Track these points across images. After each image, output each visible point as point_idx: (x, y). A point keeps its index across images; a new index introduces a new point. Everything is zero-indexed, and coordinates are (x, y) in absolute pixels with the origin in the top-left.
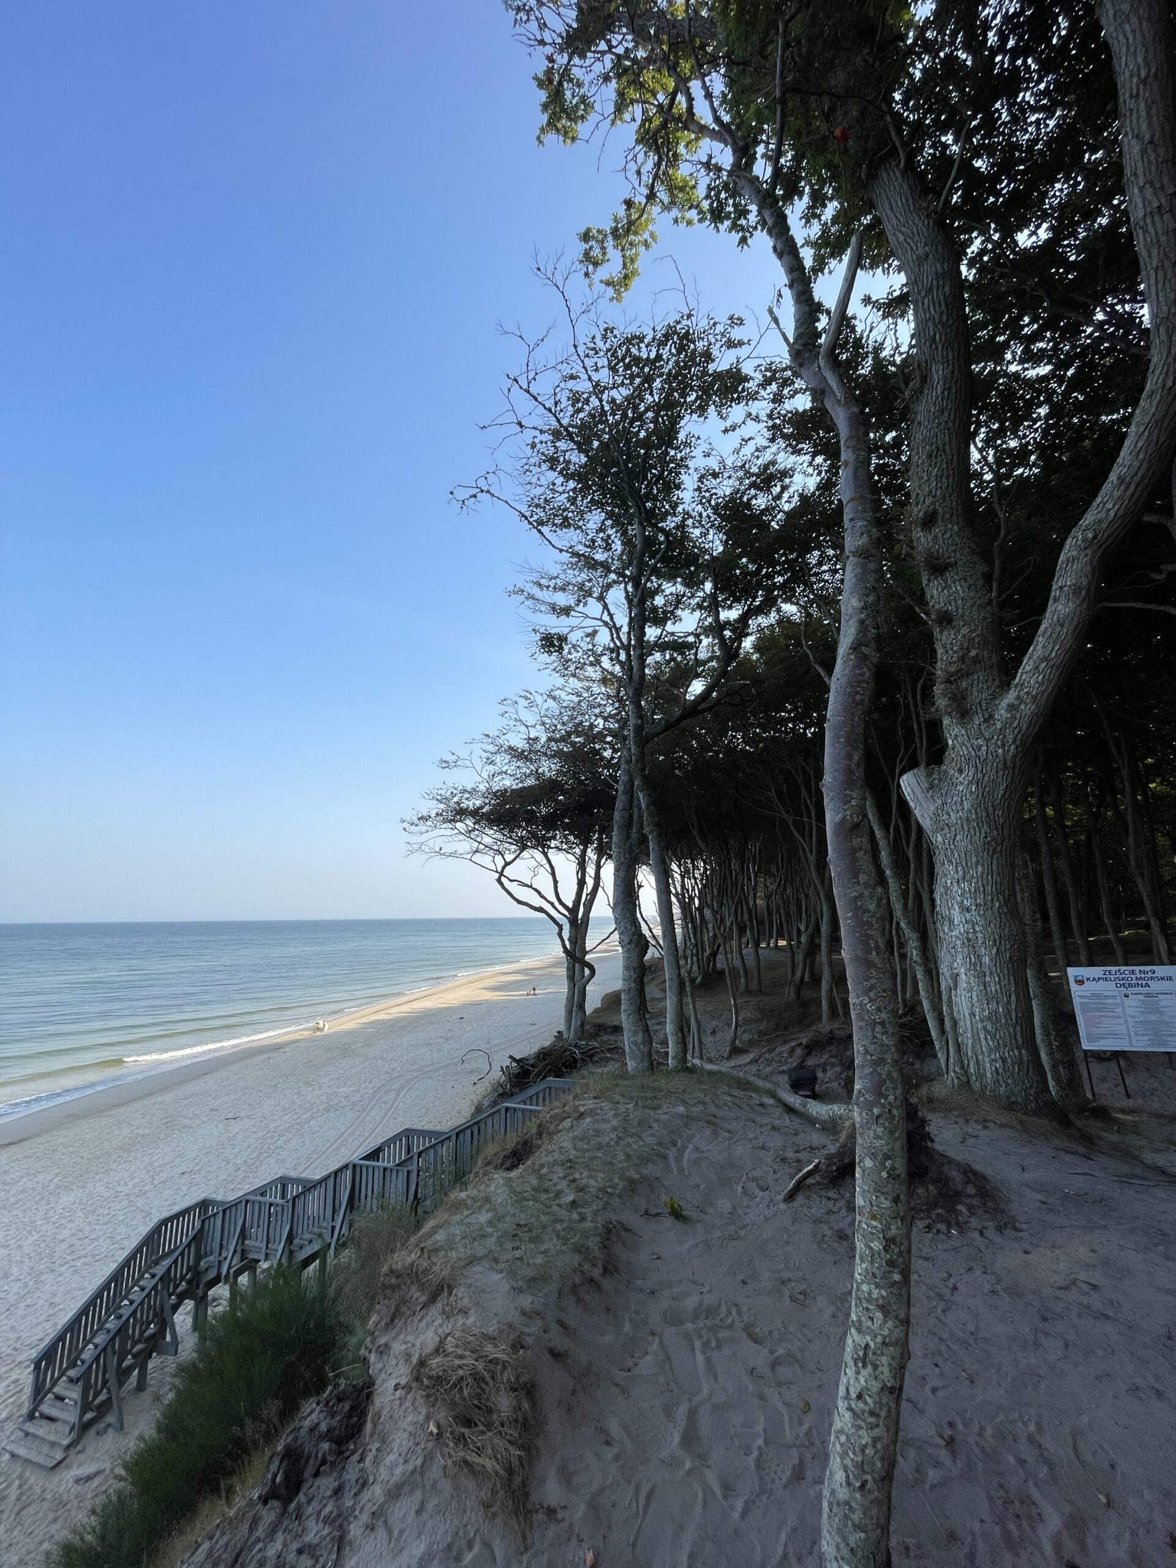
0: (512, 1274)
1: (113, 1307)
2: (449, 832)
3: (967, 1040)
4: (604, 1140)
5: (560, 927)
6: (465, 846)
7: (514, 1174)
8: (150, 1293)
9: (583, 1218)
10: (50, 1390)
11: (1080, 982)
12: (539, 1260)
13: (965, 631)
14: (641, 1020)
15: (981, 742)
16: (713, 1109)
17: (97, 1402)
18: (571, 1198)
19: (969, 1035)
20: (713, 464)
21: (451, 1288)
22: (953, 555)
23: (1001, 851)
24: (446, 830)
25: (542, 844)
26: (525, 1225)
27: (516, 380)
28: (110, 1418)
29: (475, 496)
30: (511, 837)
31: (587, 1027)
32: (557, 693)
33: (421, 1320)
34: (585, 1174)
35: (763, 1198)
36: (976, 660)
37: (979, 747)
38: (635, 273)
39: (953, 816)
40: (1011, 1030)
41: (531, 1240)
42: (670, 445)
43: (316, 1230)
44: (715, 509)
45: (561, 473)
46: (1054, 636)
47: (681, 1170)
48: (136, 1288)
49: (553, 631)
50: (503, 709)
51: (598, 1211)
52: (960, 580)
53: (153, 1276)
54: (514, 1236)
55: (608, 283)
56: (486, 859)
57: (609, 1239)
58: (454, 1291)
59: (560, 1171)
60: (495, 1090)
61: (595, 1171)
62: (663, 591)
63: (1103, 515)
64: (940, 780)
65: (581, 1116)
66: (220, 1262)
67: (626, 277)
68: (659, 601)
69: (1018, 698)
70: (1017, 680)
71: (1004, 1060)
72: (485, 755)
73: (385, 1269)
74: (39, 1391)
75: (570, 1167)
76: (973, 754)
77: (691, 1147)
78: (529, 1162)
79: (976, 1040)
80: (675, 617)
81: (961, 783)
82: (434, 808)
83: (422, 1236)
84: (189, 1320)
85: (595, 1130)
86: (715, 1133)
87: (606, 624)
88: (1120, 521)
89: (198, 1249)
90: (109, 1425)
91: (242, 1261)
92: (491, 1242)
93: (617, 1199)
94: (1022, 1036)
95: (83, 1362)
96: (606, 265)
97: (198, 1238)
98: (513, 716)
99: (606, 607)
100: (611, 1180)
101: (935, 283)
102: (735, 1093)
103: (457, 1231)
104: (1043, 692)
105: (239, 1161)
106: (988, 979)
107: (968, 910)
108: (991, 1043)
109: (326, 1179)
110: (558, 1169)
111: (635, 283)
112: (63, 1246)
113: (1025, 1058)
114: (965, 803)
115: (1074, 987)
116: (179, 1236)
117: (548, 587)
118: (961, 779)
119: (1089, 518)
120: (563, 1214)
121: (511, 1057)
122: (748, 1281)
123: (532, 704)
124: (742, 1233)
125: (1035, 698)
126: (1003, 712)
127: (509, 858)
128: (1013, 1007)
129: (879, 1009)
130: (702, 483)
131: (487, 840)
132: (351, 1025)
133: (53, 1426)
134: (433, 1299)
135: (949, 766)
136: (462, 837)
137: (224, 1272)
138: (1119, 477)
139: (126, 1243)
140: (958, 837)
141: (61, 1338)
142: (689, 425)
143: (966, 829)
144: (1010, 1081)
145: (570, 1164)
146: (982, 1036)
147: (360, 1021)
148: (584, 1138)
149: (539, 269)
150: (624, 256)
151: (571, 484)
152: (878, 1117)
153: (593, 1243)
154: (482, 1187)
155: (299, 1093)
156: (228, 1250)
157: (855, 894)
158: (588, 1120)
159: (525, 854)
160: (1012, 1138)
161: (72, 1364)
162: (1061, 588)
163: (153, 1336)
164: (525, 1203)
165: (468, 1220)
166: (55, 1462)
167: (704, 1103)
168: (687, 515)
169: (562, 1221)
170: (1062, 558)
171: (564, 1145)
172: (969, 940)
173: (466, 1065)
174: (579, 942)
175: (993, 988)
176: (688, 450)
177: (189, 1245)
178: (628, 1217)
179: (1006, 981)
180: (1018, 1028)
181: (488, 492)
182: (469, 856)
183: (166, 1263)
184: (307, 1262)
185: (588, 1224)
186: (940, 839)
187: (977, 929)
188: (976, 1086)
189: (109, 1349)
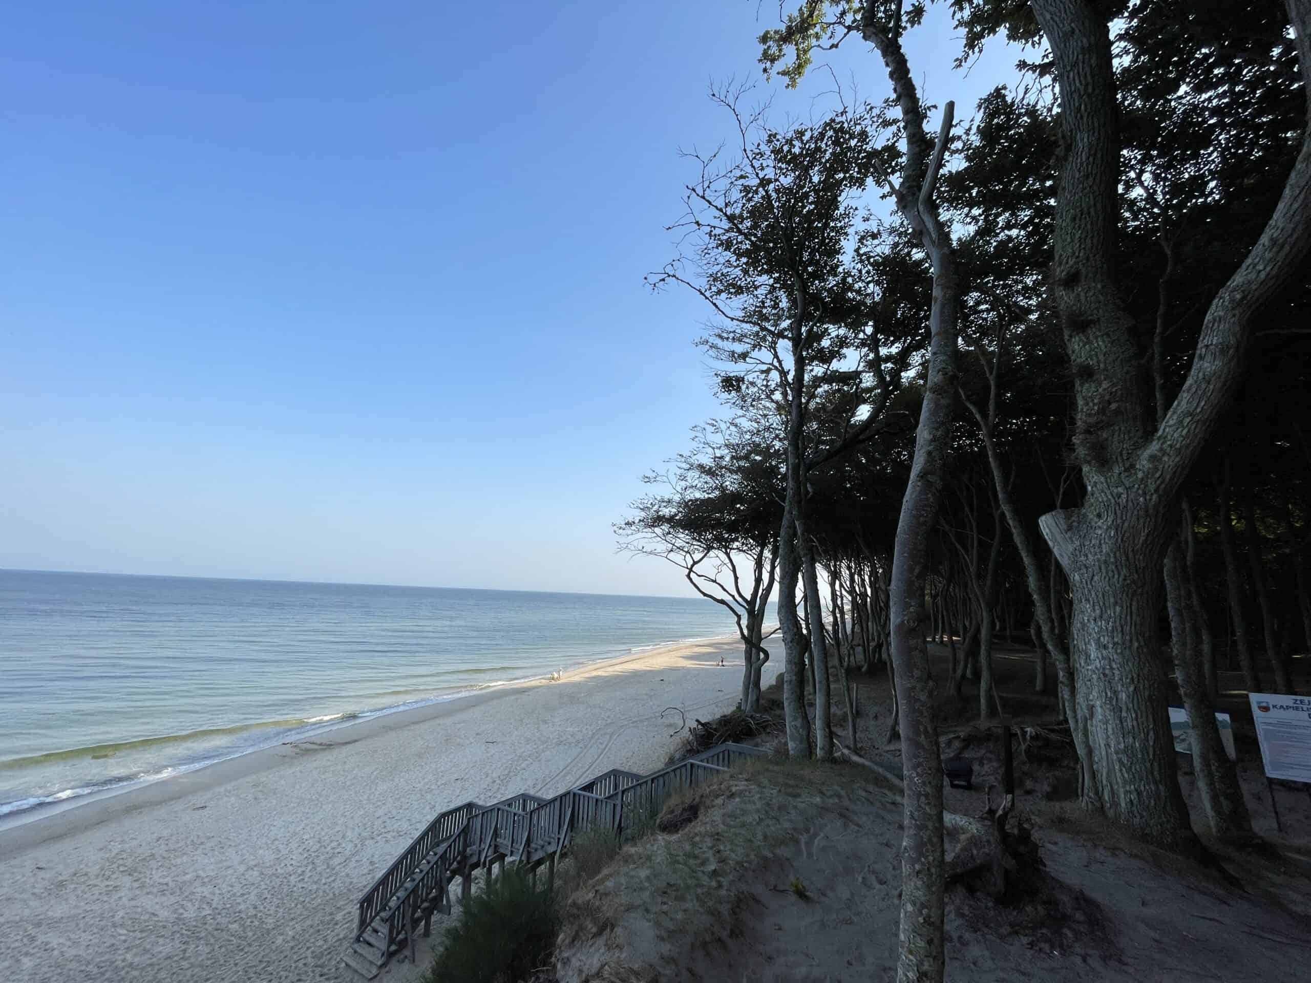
0: (658, 924)
1: (410, 873)
2: (650, 535)
3: (1103, 770)
4: (748, 819)
5: (739, 617)
6: (662, 546)
7: (675, 837)
8: (433, 867)
9: (720, 886)
10: (369, 924)
11: (1266, 709)
12: (679, 916)
13: (1105, 385)
14: (800, 708)
15: (1120, 490)
16: (846, 803)
17: (398, 939)
18: (713, 867)
19: (1105, 764)
20: (873, 226)
21: (613, 927)
22: (1095, 312)
23: (1141, 594)
24: (647, 533)
25: (725, 545)
26: (674, 885)
27: (694, 190)
28: (407, 952)
29: (663, 280)
30: (699, 541)
31: (762, 702)
32: (737, 421)
33: (591, 946)
34: (729, 847)
35: (880, 890)
36: (1117, 412)
37: (1119, 496)
38: (807, 61)
39: (1091, 557)
40: (1148, 765)
41: (676, 898)
42: (830, 217)
43: (547, 839)
44: (876, 265)
45: (734, 252)
46: (1200, 392)
47: (810, 855)
48: (424, 861)
49: (732, 375)
50: (693, 434)
51: (734, 881)
52: (1102, 336)
53: (435, 854)
54: (665, 893)
55: (784, 73)
56: (677, 557)
57: (739, 907)
58: (616, 929)
59: (709, 842)
60: (684, 745)
61: (737, 845)
62: (829, 334)
63: (1253, 276)
64: (1079, 522)
65: (732, 796)
66: (480, 852)
67: (800, 66)
68: (825, 343)
69: (1161, 449)
70: (1160, 433)
71: (1139, 794)
72: (679, 472)
73: (570, 901)
74: (363, 924)
75: (718, 840)
76: (1113, 501)
77: (822, 835)
78: (687, 830)
79: (1111, 771)
80: (840, 355)
81: (1100, 527)
82: (640, 515)
83: (598, 880)
84: (459, 891)
85: (742, 810)
86: (845, 826)
87: (776, 368)
88: (1273, 281)
89: (465, 840)
90: (406, 957)
91: (495, 853)
92: (646, 895)
93: (751, 873)
94: (1160, 774)
95: (390, 909)
96: (782, 60)
97: (465, 831)
98: (703, 440)
99: (776, 356)
100: (748, 856)
101: (1080, 57)
102: (871, 790)
103: (623, 880)
104: (1187, 446)
105: (494, 775)
106: (1124, 714)
107: (1105, 647)
108: (1126, 776)
109: (554, 800)
110: (708, 839)
111: (808, 69)
112: (380, 821)
113: (1162, 794)
114: (1104, 546)
115: (1257, 713)
116: (453, 827)
117: (727, 339)
118: (1100, 524)
119: (1238, 279)
120: (705, 880)
121: (697, 721)
122: (854, 963)
123: (717, 430)
124: (855, 919)
125: (1179, 451)
126: (1145, 462)
127: (697, 556)
128: (1151, 743)
129: (924, 783)
130: (862, 244)
131: (679, 543)
132: (577, 679)
133: (371, 950)
134: (600, 933)
135: (1089, 511)
136: (659, 539)
137: (482, 860)
138: (1271, 239)
139: (419, 826)
140: (1096, 578)
141: (376, 889)
142: (848, 197)
143: (1104, 570)
144: (1144, 814)
145: (717, 837)
146: (1117, 767)
147: (583, 675)
148: (732, 815)
149: (714, 95)
150: (797, 49)
151: (744, 260)
152: (918, 872)
153: (725, 909)
154: (648, 846)
155: (538, 728)
156: (485, 843)
157: (909, 685)
158: (737, 800)
159: (712, 553)
160: (1140, 869)
161: (383, 909)
162: (1207, 346)
163: (435, 899)
164: (677, 866)
165: (633, 873)
166: (372, 976)
167: (839, 796)
168: (848, 274)
169: (703, 885)
170: (1208, 317)
171: (715, 818)
172: (1105, 675)
173: (664, 720)
174: (756, 629)
175: (1129, 724)
176: (847, 220)
177: (459, 836)
178: (759, 889)
179: (1144, 718)
180: (1155, 764)
181: (674, 276)
182: (665, 555)
183: (445, 845)
184: (539, 863)
185: (723, 892)
186: (1077, 577)
187: (1114, 666)
188: (1111, 813)
189: (406, 902)
